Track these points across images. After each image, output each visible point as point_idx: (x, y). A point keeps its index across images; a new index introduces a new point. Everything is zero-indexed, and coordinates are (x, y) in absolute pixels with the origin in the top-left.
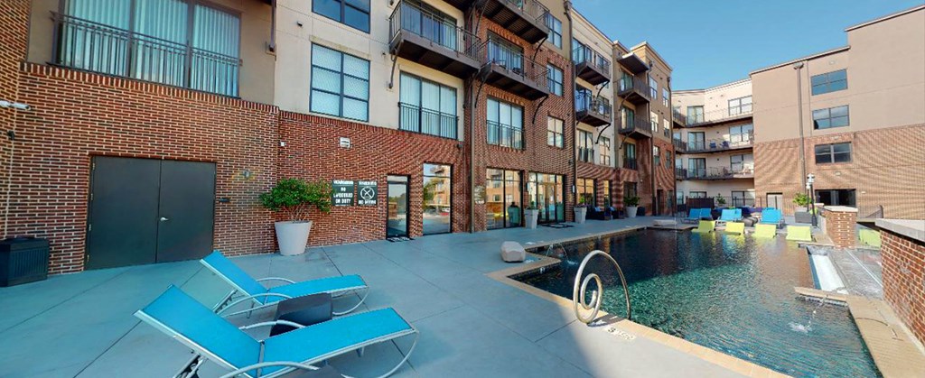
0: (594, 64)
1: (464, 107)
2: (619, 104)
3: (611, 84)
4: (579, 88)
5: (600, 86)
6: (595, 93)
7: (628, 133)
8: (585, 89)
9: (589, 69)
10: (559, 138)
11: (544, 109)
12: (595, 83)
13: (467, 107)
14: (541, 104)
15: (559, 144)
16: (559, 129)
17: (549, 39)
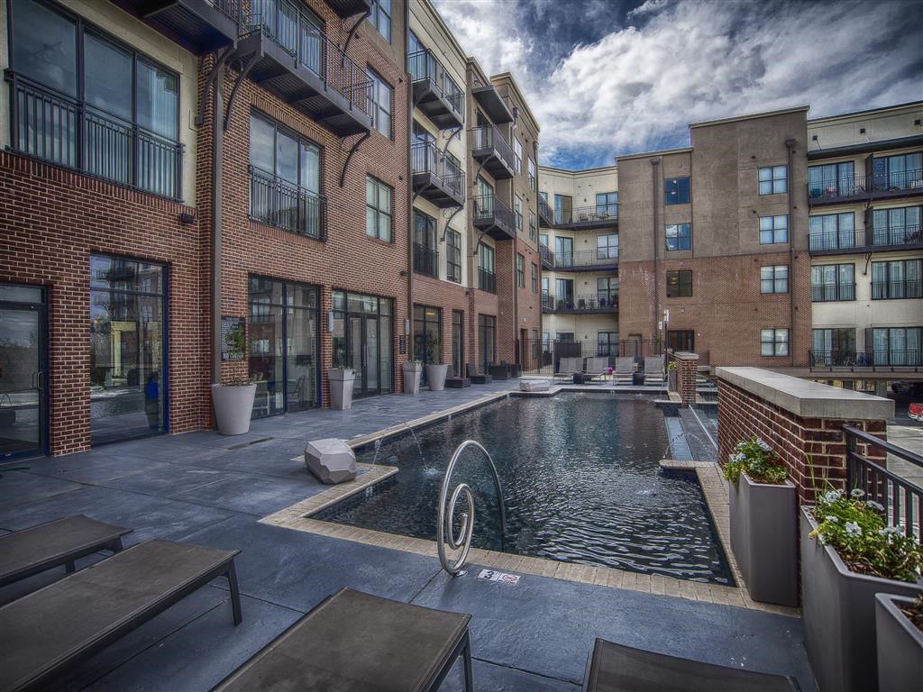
0: (441, 90)
1: (198, 125)
2: (474, 174)
3: (463, 133)
4: (419, 129)
5: (448, 133)
6: (441, 144)
7: (487, 227)
8: (427, 133)
9: (432, 97)
10: (384, 222)
11: (360, 159)
12: (442, 126)
13: (203, 122)
14: (355, 148)
15: (384, 235)
16: (384, 205)
17: (371, 19)
